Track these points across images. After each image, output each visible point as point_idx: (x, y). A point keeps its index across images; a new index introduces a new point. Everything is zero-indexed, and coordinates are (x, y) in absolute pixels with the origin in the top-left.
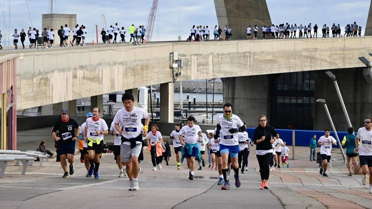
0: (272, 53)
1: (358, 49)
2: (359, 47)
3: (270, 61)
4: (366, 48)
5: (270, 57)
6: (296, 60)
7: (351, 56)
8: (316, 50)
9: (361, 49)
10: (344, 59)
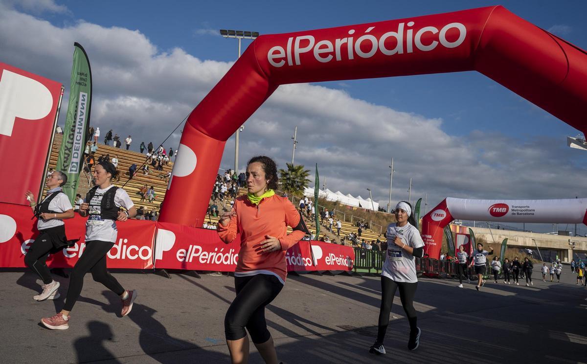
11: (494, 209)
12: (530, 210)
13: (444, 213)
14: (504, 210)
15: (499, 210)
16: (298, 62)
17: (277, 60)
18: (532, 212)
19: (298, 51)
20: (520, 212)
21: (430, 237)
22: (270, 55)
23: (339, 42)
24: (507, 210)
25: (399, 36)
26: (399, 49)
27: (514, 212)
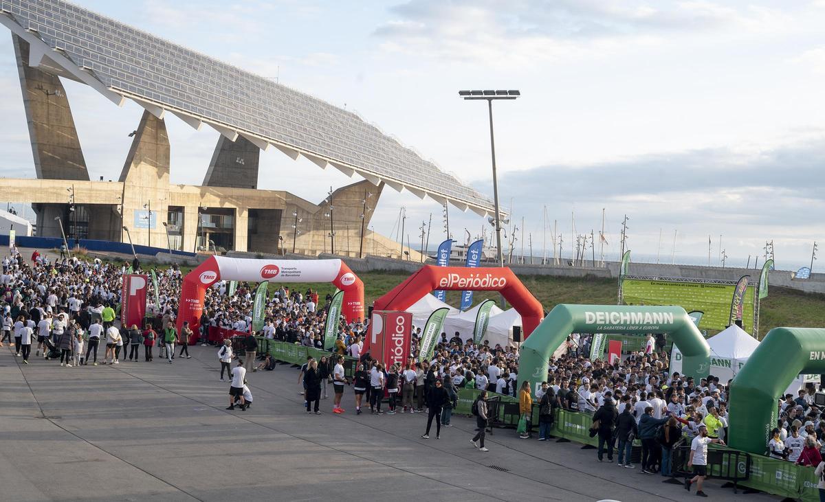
0: (20, 188)
1: (105, 191)
2: (106, 189)
3: (17, 193)
4: (113, 190)
5: (17, 191)
6: (43, 195)
7: (98, 195)
8: (62, 188)
9: (107, 191)
10: (90, 197)
11: (266, 270)
12: (297, 272)
13: (214, 274)
14: (275, 272)
15: (270, 272)
16: (451, 286)
17: (443, 284)
18: (298, 274)
19: (453, 281)
20: (288, 274)
21: (197, 301)
22: (441, 282)
23: (468, 280)
24: (277, 273)
25: (487, 280)
26: (486, 286)
27: (285, 274)
